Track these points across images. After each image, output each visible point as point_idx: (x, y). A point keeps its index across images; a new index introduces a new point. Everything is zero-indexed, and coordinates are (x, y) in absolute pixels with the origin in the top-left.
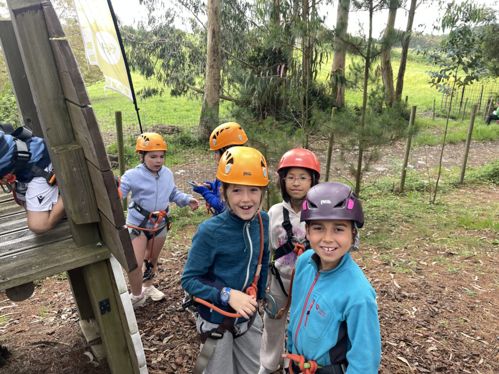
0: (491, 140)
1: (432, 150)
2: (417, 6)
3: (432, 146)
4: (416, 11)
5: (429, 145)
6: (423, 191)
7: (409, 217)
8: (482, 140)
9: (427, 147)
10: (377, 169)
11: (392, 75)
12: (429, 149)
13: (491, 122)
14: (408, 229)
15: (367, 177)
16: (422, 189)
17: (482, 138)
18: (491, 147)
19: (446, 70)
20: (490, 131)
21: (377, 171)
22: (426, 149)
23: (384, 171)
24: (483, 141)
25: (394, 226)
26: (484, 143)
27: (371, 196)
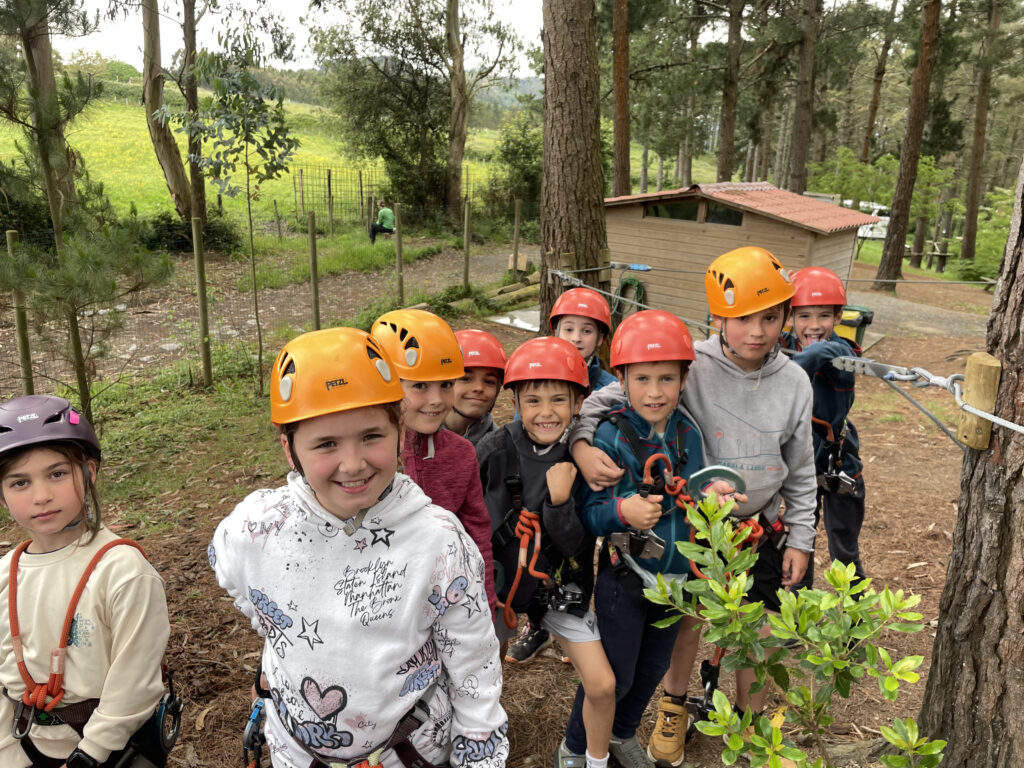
0: (378, 268)
1: (277, 296)
2: (199, 19)
3: (277, 288)
4: (197, 27)
5: (272, 288)
6: (251, 376)
7: (213, 429)
8: (363, 270)
9: (268, 292)
10: (163, 346)
11: (178, 153)
12: (272, 294)
13: (377, 237)
14: (205, 453)
15: (142, 366)
16: (249, 373)
17: (362, 267)
18: (377, 280)
19: (226, 153)
20: (374, 253)
21: (163, 351)
22: (265, 295)
23: (178, 350)
24: (365, 271)
25: (177, 452)
26: (365, 274)
27: (147, 403)
